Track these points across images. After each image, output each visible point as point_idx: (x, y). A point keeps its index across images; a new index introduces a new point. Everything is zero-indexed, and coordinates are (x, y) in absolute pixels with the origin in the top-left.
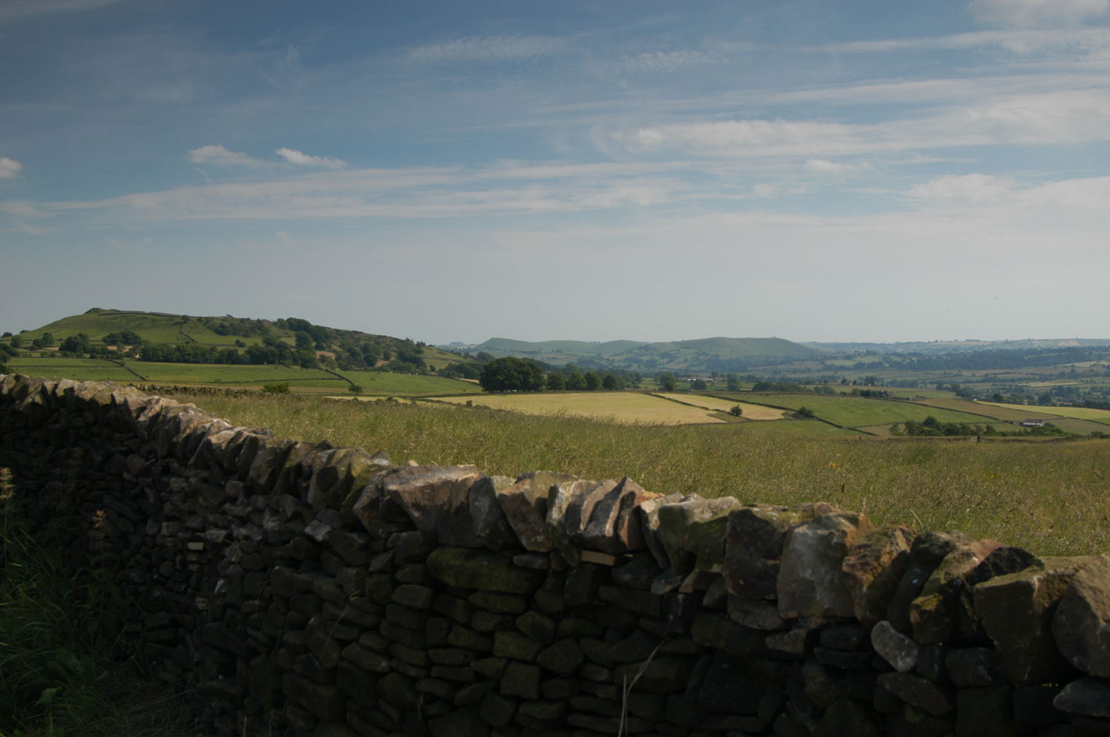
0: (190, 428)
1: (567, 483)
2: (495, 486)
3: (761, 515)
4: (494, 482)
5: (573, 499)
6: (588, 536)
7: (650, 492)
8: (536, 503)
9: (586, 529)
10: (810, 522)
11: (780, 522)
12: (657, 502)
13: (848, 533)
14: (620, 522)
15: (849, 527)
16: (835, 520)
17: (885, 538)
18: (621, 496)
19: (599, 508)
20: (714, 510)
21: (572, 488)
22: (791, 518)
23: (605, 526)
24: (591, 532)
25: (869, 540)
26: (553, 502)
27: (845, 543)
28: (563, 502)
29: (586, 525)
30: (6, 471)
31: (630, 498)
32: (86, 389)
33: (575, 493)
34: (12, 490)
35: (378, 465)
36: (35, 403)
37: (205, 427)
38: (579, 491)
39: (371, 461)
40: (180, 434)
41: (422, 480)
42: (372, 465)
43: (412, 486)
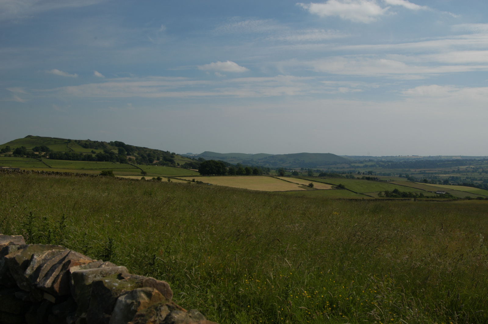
1: (45, 252)
2: (9, 252)
3: (108, 285)
4: (10, 249)
5: (43, 262)
6: (38, 286)
7: (85, 259)
8: (23, 264)
9: (40, 281)
10: (129, 293)
11: (116, 290)
12: (82, 267)
13: (141, 303)
14: (57, 278)
15: (145, 299)
16: (138, 293)
17: (155, 310)
18: (64, 262)
19: (52, 268)
20: (105, 275)
21: (44, 255)
22: (124, 288)
23: (47, 281)
24: (40, 284)
25: (147, 311)
26: (30, 264)
27: (138, 310)
28: (35, 264)
29: (41, 279)
31: (68, 264)
33: (46, 258)
38: (50, 256)
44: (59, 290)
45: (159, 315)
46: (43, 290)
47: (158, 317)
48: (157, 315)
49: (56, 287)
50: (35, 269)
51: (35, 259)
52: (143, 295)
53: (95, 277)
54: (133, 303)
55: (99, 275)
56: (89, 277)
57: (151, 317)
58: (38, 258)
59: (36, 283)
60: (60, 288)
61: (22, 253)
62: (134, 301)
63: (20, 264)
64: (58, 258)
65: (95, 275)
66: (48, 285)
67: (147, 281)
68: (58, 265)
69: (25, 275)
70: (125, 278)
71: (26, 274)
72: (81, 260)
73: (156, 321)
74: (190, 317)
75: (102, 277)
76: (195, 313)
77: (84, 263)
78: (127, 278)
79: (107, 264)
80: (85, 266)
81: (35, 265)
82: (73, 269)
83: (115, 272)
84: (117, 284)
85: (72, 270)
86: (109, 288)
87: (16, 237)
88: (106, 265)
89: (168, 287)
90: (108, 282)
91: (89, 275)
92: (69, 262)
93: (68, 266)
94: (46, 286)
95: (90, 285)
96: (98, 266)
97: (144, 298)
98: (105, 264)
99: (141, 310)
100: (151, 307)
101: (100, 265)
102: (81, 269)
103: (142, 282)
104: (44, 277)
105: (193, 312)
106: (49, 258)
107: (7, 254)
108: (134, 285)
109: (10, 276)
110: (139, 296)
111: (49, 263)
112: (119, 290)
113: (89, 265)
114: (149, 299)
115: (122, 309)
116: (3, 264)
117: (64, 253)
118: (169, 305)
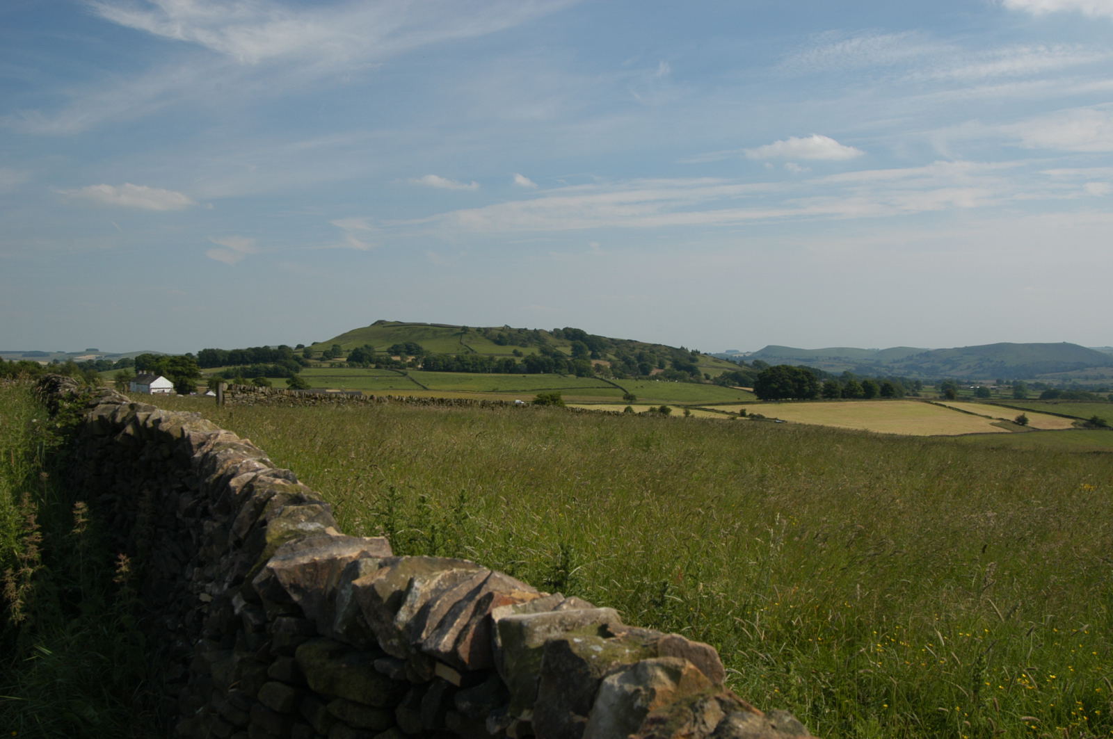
1: (437, 573)
2: (361, 572)
3: (580, 650)
4: (362, 566)
5: (433, 595)
6: (425, 648)
7: (524, 592)
8: (390, 599)
9: (428, 638)
10: (629, 668)
11: (599, 662)
12: (518, 608)
13: (658, 693)
14: (464, 632)
15: (664, 684)
16: (650, 670)
17: (689, 710)
18: (478, 597)
19: (452, 610)
20: (569, 628)
21: (435, 581)
22: (617, 656)
23: (443, 638)
24: (429, 643)
25: (671, 711)
26: (405, 599)
27: (649, 709)
29: (430, 632)
30: (80, 505)
31: (487, 601)
32: (169, 420)
33: (440, 587)
34: (86, 525)
35: (302, 530)
36: (126, 435)
37: (236, 468)
38: (447, 584)
39: (294, 527)
40: (213, 475)
41: (311, 556)
42: (291, 532)
43: (293, 564)
44: (470, 658)
45: (700, 720)
46: (434, 657)
47: (697, 725)
48: (695, 721)
49: (464, 651)
50: (416, 611)
51: (417, 589)
52: (660, 673)
53: (549, 630)
54: (638, 691)
55: (557, 626)
56: (536, 632)
57: (681, 726)
58: (423, 588)
59: (419, 641)
60: (472, 653)
61: (387, 575)
62: (641, 688)
63: (385, 600)
64: (464, 589)
65: (547, 626)
66: (444, 646)
67: (666, 641)
68: (466, 602)
69: (396, 623)
70: (616, 634)
71: (397, 621)
72: (514, 592)
73: (693, 734)
74: (773, 727)
75: (563, 630)
76: (783, 720)
77: (522, 601)
78: (620, 635)
79: (572, 602)
80: (525, 606)
81: (416, 601)
82: (500, 613)
83: (592, 621)
84: (599, 647)
85: (496, 615)
86: (583, 657)
87: (372, 540)
88: (571, 605)
89: (715, 658)
90: (581, 643)
91: (535, 626)
92: (490, 596)
93: (488, 605)
94: (441, 648)
95: (539, 650)
96: (552, 607)
97: (662, 683)
98: (570, 602)
99: (658, 709)
100: (680, 703)
101: (556, 605)
102: (516, 613)
103: (656, 643)
104: (436, 629)
105: (780, 718)
106: (444, 587)
107: (357, 576)
108: (639, 652)
109: (363, 625)
110: (652, 676)
111: (445, 598)
112: (605, 661)
113: (533, 604)
114: (674, 684)
115: (613, 705)
116: (347, 600)
117: (477, 577)
118: (722, 698)
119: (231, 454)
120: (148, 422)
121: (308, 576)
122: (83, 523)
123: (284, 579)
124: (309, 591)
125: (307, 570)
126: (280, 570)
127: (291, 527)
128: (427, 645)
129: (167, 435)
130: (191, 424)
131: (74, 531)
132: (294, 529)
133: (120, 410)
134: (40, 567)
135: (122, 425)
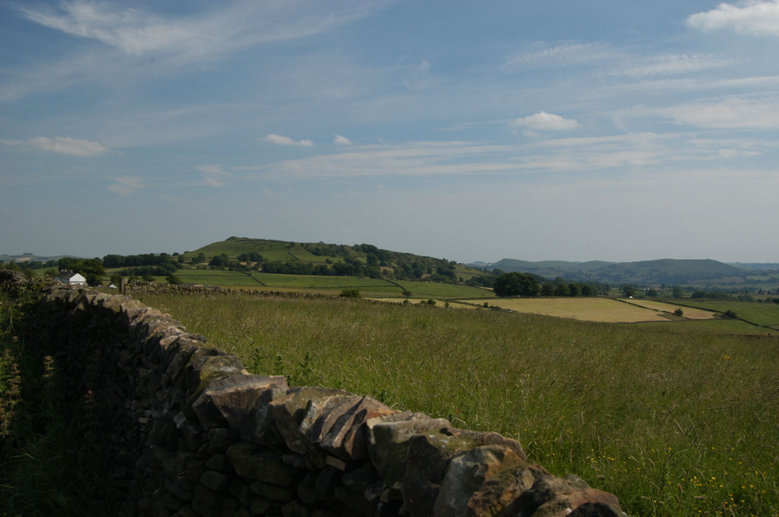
0: (153, 333)
1: (325, 398)
2: (274, 397)
3: (434, 442)
4: (274, 393)
5: (325, 412)
6: (322, 445)
7: (386, 409)
8: (295, 414)
9: (323, 439)
10: (468, 453)
11: (447, 450)
12: (383, 419)
13: (490, 467)
14: (349, 435)
15: (493, 461)
16: (483, 453)
17: (513, 476)
18: (356, 412)
19: (339, 421)
20: (420, 431)
21: (326, 402)
22: (458, 446)
23: (335, 439)
24: (325, 442)
25: (501, 477)
26: (306, 414)
27: (484, 476)
28: (314, 415)
29: (325, 435)
30: (48, 358)
31: (363, 414)
32: (110, 300)
33: (329, 407)
34: (52, 372)
35: (224, 371)
36: (79, 310)
37: (162, 332)
38: (333, 404)
39: (218, 369)
40: (146, 337)
41: (235, 388)
42: (217, 372)
43: (223, 392)
44: (352, 452)
45: (520, 482)
46: (328, 451)
47: (518, 485)
48: (517, 482)
49: (349, 446)
50: (314, 422)
51: (314, 407)
52: (490, 455)
53: (407, 432)
54: (476, 466)
55: (412, 429)
56: (399, 433)
57: (509, 485)
58: (318, 406)
59: (317, 441)
60: (354, 448)
61: (293, 399)
62: (478, 464)
63: (292, 415)
64: (346, 407)
65: (406, 429)
66: (336, 443)
67: (489, 437)
68: (348, 416)
69: (301, 430)
70: (454, 434)
71: (301, 428)
72: (380, 410)
73: (516, 490)
74: (569, 484)
75: (416, 432)
76: (575, 480)
77: (385, 415)
78: (456, 434)
79: (419, 415)
80: (388, 418)
82: (372, 423)
83: (435, 426)
84: (446, 441)
85: (370, 424)
86: (437, 447)
87: (274, 377)
88: (419, 417)
89: (519, 448)
90: (434, 438)
91: (399, 429)
92: (364, 412)
93: (364, 417)
94: (334, 445)
95: (405, 443)
96: (405, 419)
97: (492, 461)
98: (417, 416)
99: (490, 476)
100: (506, 472)
101: (408, 417)
102: (383, 422)
103: (483, 438)
104: (329, 433)
105: (573, 478)
106: (331, 407)
107: (271, 400)
108: (473, 443)
109: (275, 432)
110: (485, 456)
111: (333, 413)
112: (451, 449)
113: (393, 417)
114: (499, 462)
115: (460, 475)
116: (264, 415)
117: (354, 400)
118: (533, 469)
119: (158, 323)
120: (94, 301)
121: (234, 401)
122: (51, 370)
123: (218, 402)
124: (234, 411)
125: (234, 397)
126: (215, 396)
127: (216, 369)
128: (323, 443)
129: (110, 310)
130: (127, 303)
131: (44, 376)
132: (219, 371)
133: (72, 293)
134: (20, 400)
135: (74, 304)
